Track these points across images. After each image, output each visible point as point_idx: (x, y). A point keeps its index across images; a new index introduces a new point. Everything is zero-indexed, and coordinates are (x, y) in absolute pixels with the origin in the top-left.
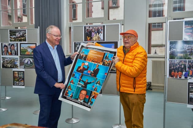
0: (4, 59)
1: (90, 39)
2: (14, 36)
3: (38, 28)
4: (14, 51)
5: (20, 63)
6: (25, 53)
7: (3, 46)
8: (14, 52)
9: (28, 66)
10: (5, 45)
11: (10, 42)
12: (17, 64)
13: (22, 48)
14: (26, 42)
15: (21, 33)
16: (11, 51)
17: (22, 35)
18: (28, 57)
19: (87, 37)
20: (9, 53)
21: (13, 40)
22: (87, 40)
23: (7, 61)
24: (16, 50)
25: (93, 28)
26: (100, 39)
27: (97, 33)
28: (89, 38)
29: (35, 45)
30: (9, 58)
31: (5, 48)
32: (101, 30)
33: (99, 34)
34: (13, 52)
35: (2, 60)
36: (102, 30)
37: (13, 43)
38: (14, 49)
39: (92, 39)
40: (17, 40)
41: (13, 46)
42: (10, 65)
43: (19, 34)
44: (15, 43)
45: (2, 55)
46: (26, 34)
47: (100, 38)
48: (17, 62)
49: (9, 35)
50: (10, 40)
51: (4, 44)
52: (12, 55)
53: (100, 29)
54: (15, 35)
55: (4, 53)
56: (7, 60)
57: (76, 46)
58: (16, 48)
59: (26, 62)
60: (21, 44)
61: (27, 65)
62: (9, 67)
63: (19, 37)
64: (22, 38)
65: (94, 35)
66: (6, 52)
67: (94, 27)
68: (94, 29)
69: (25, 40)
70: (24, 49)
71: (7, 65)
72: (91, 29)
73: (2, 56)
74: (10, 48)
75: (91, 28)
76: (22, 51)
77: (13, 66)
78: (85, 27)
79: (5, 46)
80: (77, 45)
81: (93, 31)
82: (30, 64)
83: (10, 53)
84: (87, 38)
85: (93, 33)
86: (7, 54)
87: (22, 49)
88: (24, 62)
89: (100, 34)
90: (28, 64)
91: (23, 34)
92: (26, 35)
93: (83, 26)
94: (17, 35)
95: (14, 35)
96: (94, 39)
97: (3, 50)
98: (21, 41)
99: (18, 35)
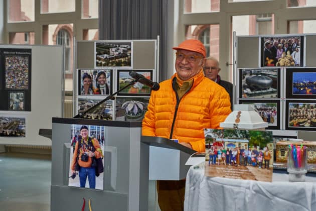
0: (83, 104)
1: (274, 64)
2: (105, 56)
3: (156, 39)
4: (105, 85)
5: (117, 111)
6: (127, 91)
7: (82, 75)
8: (105, 89)
9: (133, 118)
10: (87, 74)
11: (96, 68)
12: (110, 113)
13: (121, 80)
14: (131, 68)
15: (120, 48)
16: (98, 87)
17: (122, 52)
18: (134, 99)
19: (267, 59)
20: (93, 92)
21: (103, 63)
22: (267, 65)
23: (88, 106)
24: (109, 85)
25: (280, 40)
26: (293, 63)
27: (287, 50)
28: (271, 61)
29: (149, 73)
30: (94, 101)
31: (86, 79)
32: (295, 45)
33: (291, 53)
34: (103, 88)
35: (79, 105)
36: (298, 45)
37: (102, 69)
38: (104, 81)
39: (277, 63)
40: (112, 63)
41: (102, 76)
42: (96, 115)
43: (116, 51)
44: (107, 69)
45: (79, 94)
46: (132, 52)
47: (293, 61)
48: (110, 109)
49: (95, 53)
50: (97, 63)
51: (85, 71)
52: (100, 93)
53: (293, 42)
54: (108, 53)
55: (84, 90)
56: (90, 104)
57: (244, 77)
58: (108, 79)
59: (130, 109)
60: (119, 71)
61: (131, 115)
62: (93, 118)
63: (116, 57)
64: (123, 60)
65: (281, 55)
66: (87, 88)
67: (282, 40)
68: (282, 43)
69: (129, 64)
70: (126, 82)
71: (89, 115)
72: (275, 43)
73: (79, 97)
74: (97, 80)
75: (275, 41)
76: (122, 85)
77: (102, 118)
78: (262, 39)
79: (87, 76)
80: (246, 74)
81: (279, 48)
82: (137, 113)
83: (95, 91)
84: (266, 61)
85: (278, 50)
86: (89, 93)
87: (122, 82)
88: (124, 110)
89: (294, 52)
90: (133, 114)
91: (124, 51)
92: (130, 54)
93: (258, 37)
94: (111, 52)
95: (106, 53)
96: (281, 63)
97: (82, 84)
98: (121, 66)
99: (113, 52)
